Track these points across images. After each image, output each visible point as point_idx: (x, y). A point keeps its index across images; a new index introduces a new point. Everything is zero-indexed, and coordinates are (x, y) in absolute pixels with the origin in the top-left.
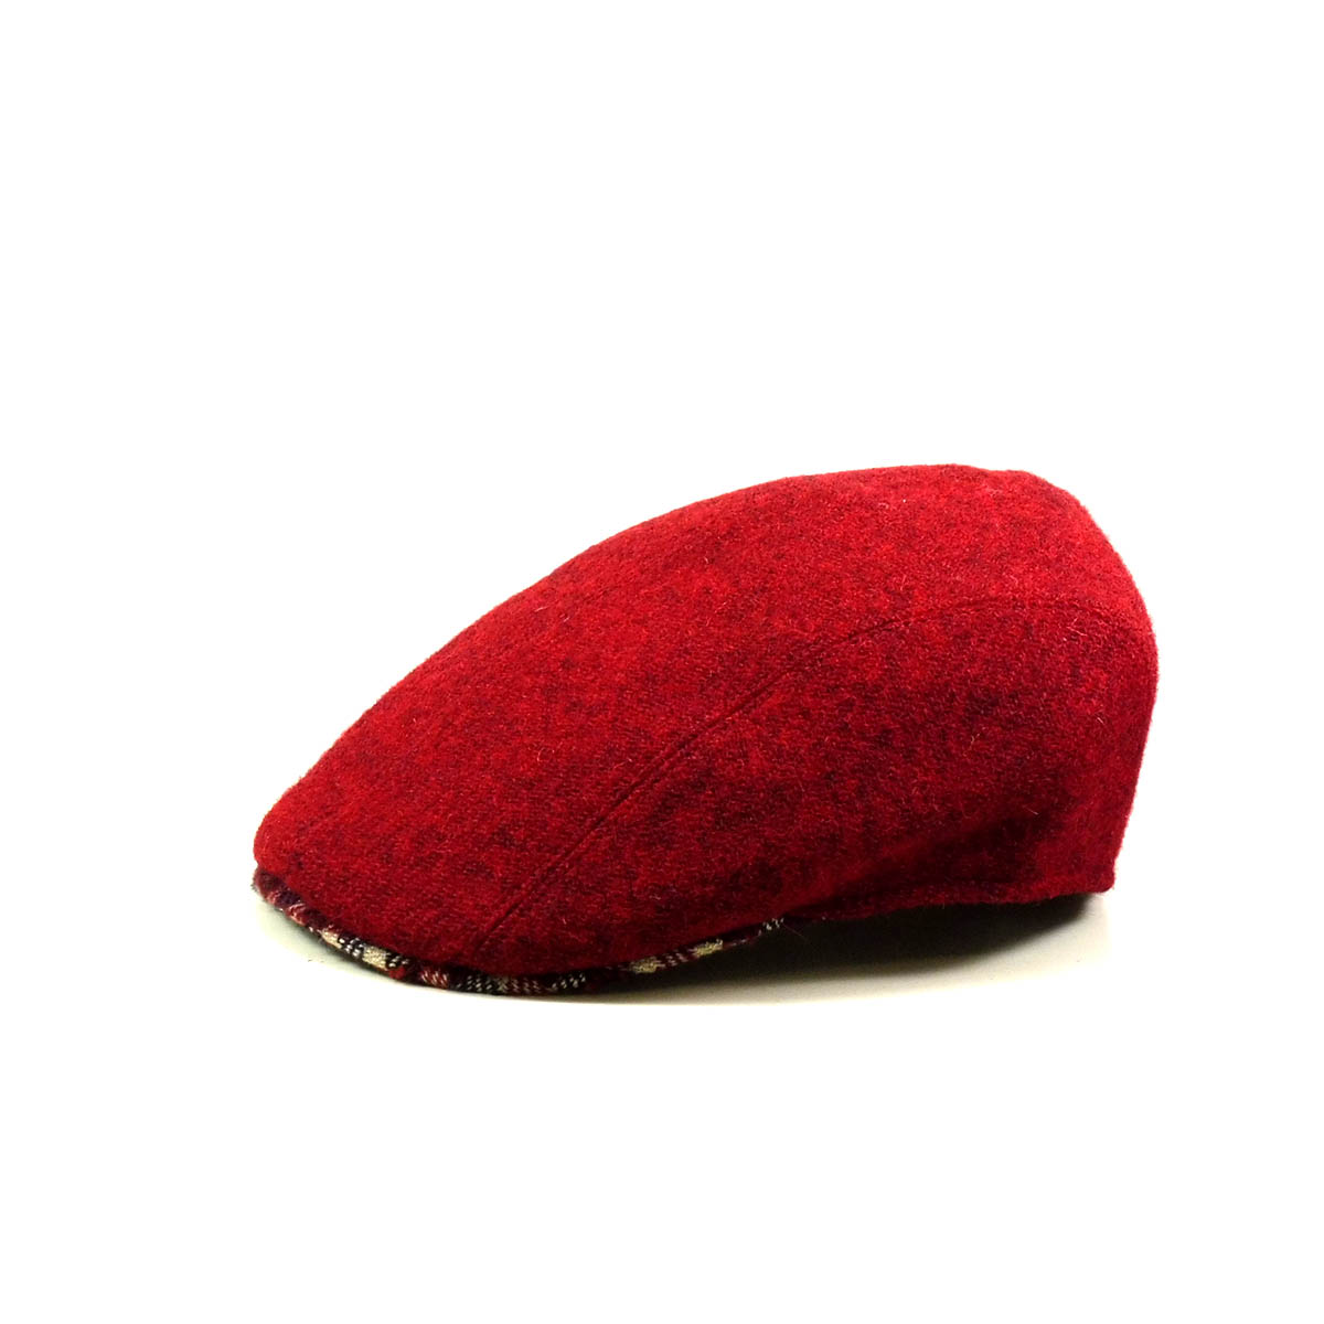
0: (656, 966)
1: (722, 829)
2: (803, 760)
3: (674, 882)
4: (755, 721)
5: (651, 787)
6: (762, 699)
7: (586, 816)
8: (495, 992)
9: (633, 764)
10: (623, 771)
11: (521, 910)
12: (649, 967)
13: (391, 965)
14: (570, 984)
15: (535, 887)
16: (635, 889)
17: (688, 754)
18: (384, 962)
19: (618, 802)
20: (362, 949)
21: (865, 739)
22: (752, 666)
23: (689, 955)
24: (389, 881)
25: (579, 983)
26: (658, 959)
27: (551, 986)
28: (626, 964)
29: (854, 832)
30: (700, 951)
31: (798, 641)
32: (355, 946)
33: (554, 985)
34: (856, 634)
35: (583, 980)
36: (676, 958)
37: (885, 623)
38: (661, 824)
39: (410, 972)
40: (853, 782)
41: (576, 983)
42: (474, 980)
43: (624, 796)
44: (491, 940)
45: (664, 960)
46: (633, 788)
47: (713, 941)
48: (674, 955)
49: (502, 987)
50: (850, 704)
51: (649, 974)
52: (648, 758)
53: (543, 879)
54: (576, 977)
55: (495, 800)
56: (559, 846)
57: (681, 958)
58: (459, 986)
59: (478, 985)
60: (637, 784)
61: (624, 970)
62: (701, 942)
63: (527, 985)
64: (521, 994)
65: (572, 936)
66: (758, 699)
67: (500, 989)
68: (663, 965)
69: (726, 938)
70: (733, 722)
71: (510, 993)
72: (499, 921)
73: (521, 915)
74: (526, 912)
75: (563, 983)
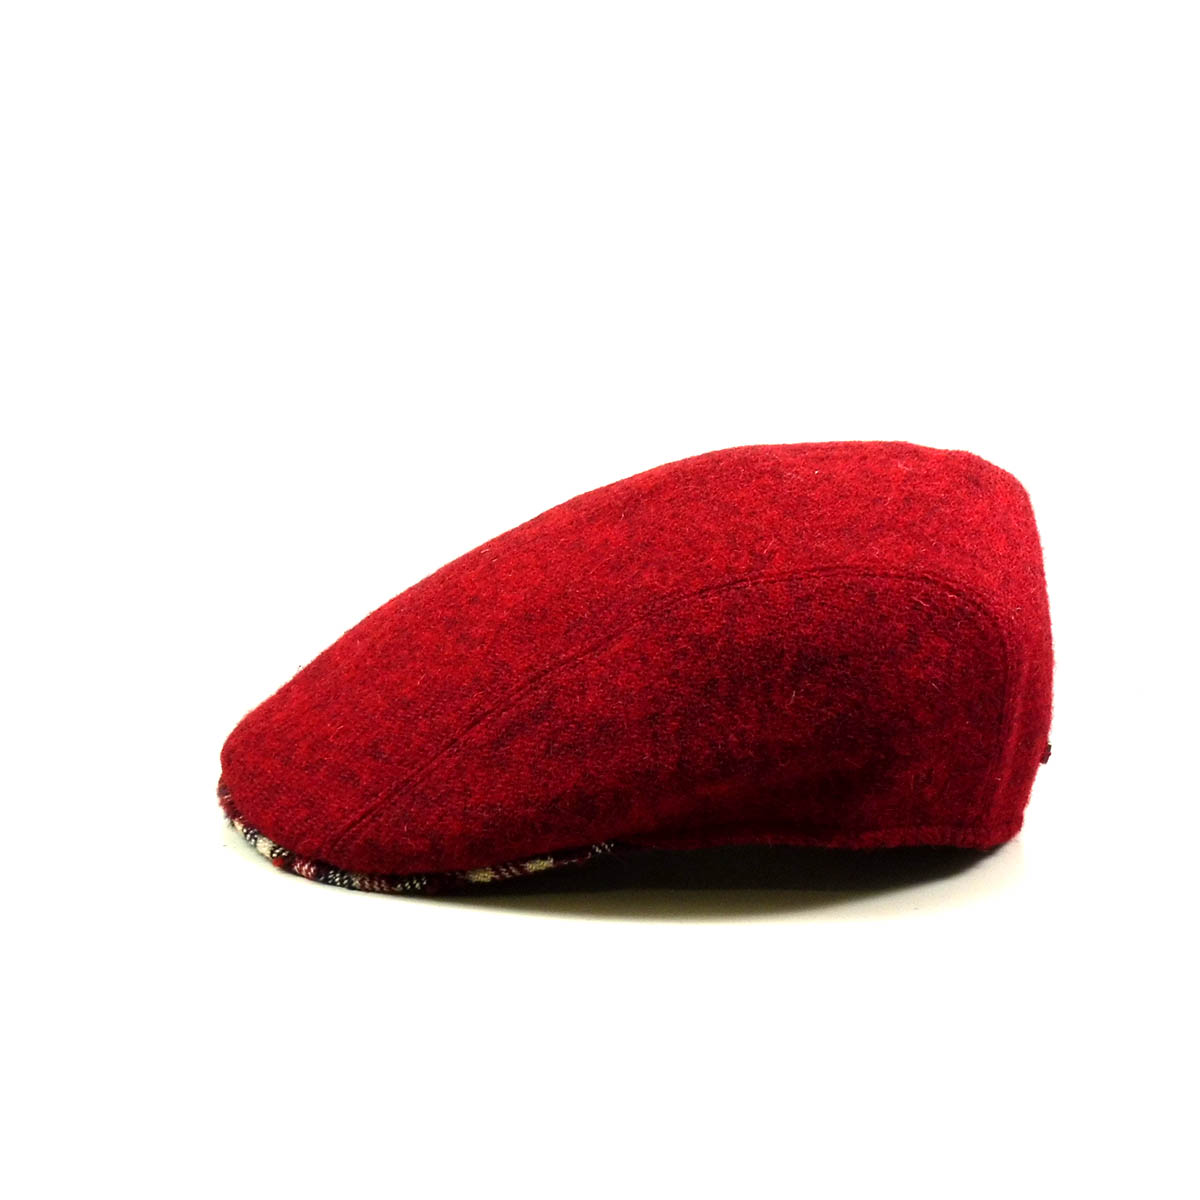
0: (489, 877)
1: (550, 758)
2: (632, 701)
3: (502, 802)
4: (602, 663)
5: (499, 715)
6: (613, 644)
7: (442, 737)
8: (352, 887)
9: (490, 693)
10: (480, 699)
11: (374, 816)
12: (484, 876)
13: (274, 855)
14: (413, 886)
15: (389, 797)
16: (469, 806)
17: (536, 689)
18: (269, 852)
19: (471, 726)
20: (256, 839)
21: (692, 686)
22: (613, 613)
23: (521, 869)
24: (282, 781)
25: (421, 885)
26: (493, 871)
27: (396, 886)
28: (464, 873)
29: (668, 769)
30: (532, 867)
31: (655, 593)
32: (252, 836)
33: (399, 886)
34: (708, 589)
35: (425, 883)
36: (509, 871)
37: (736, 581)
38: (502, 749)
40: (674, 724)
41: (418, 885)
42: (334, 874)
43: (477, 722)
44: (344, 840)
45: (498, 872)
46: (485, 714)
47: (544, 858)
48: (507, 868)
49: (356, 883)
50: (685, 652)
51: (484, 883)
52: (503, 689)
53: (397, 790)
54: (419, 881)
56: (416, 761)
57: (514, 871)
58: (322, 878)
59: (337, 880)
60: (489, 712)
61: (462, 877)
62: (533, 858)
63: (376, 883)
65: (410, 843)
66: (609, 643)
67: (354, 884)
68: (497, 877)
69: (557, 856)
70: (582, 662)
72: (353, 824)
73: (373, 820)
74: (377, 818)
75: (407, 884)
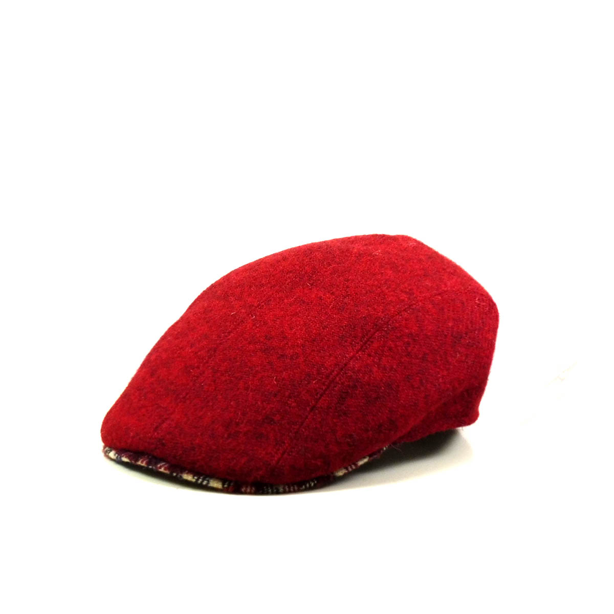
0: (344, 472)
2: (396, 371)
4: (369, 355)
5: (333, 390)
6: (369, 345)
8: (278, 493)
9: (321, 380)
10: (317, 384)
11: (288, 453)
12: (340, 473)
13: (225, 486)
14: (310, 485)
15: (291, 442)
16: (338, 437)
17: (346, 373)
18: (221, 486)
19: (320, 398)
20: (207, 481)
21: (418, 359)
23: (356, 465)
25: (314, 484)
26: (345, 469)
27: (301, 487)
28: (332, 473)
30: (360, 463)
31: (377, 317)
32: (204, 480)
33: (304, 486)
34: (400, 312)
35: (316, 482)
36: (351, 467)
38: (342, 406)
39: (235, 488)
40: (418, 378)
41: (312, 484)
42: (267, 488)
43: (322, 395)
44: (277, 469)
45: (347, 469)
46: (325, 391)
47: (365, 457)
49: (281, 490)
50: (408, 343)
51: (342, 476)
52: (327, 377)
54: (313, 481)
55: (259, 403)
56: (297, 421)
57: (354, 467)
58: (259, 492)
59: (269, 490)
60: (326, 389)
61: (331, 475)
62: (360, 458)
64: (289, 492)
66: (367, 345)
68: (347, 471)
69: (370, 456)
70: (359, 356)
71: (285, 492)
72: (279, 459)
74: (290, 454)
75: (307, 485)
